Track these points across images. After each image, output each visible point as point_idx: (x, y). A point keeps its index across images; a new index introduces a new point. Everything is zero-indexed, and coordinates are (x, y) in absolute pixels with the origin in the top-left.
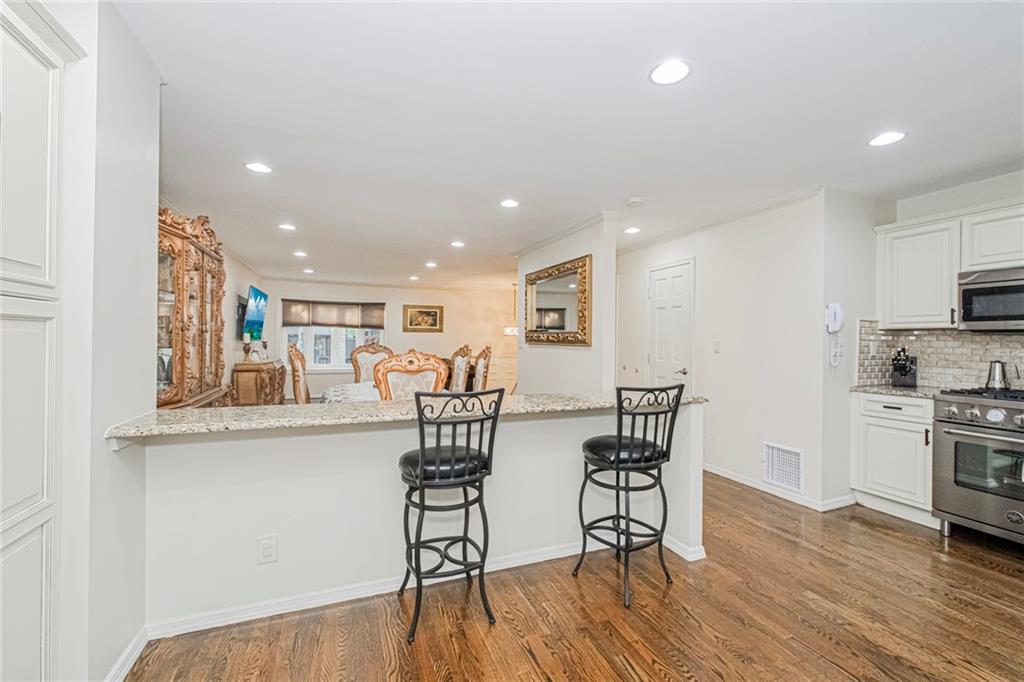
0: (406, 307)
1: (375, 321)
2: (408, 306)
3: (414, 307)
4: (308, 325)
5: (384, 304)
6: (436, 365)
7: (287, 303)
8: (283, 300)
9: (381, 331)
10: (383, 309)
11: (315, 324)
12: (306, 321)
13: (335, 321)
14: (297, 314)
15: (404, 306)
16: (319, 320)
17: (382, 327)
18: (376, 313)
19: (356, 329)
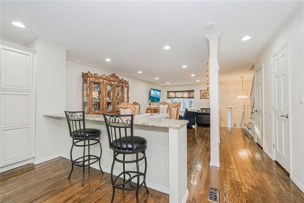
0: (201, 91)
1: (192, 96)
2: (202, 90)
3: (203, 90)
4: (174, 98)
5: (194, 90)
6: (131, 106)
7: (168, 92)
8: (167, 91)
9: (193, 99)
10: (194, 92)
11: (176, 98)
12: (173, 97)
13: (181, 97)
14: (171, 95)
15: (200, 90)
16: (177, 96)
17: (193, 98)
18: (192, 93)
19: (187, 99)
